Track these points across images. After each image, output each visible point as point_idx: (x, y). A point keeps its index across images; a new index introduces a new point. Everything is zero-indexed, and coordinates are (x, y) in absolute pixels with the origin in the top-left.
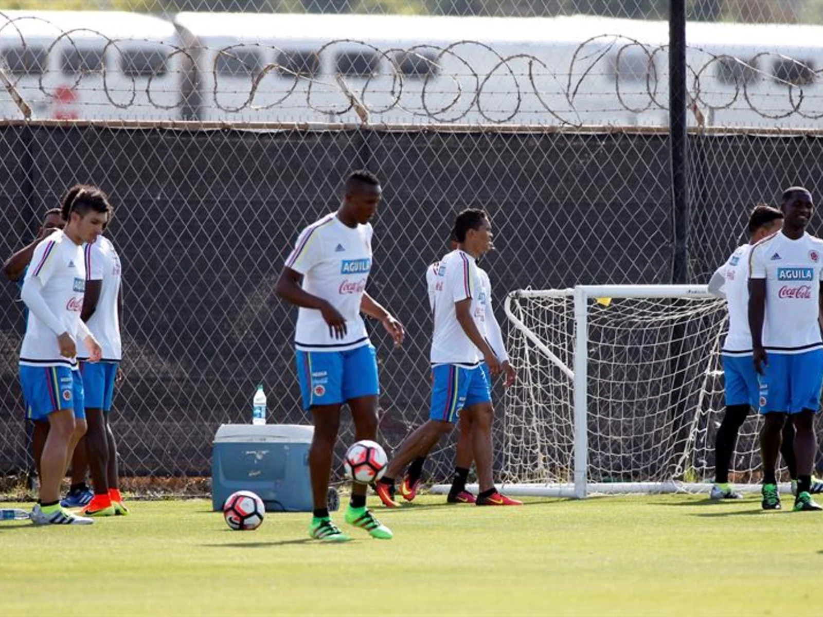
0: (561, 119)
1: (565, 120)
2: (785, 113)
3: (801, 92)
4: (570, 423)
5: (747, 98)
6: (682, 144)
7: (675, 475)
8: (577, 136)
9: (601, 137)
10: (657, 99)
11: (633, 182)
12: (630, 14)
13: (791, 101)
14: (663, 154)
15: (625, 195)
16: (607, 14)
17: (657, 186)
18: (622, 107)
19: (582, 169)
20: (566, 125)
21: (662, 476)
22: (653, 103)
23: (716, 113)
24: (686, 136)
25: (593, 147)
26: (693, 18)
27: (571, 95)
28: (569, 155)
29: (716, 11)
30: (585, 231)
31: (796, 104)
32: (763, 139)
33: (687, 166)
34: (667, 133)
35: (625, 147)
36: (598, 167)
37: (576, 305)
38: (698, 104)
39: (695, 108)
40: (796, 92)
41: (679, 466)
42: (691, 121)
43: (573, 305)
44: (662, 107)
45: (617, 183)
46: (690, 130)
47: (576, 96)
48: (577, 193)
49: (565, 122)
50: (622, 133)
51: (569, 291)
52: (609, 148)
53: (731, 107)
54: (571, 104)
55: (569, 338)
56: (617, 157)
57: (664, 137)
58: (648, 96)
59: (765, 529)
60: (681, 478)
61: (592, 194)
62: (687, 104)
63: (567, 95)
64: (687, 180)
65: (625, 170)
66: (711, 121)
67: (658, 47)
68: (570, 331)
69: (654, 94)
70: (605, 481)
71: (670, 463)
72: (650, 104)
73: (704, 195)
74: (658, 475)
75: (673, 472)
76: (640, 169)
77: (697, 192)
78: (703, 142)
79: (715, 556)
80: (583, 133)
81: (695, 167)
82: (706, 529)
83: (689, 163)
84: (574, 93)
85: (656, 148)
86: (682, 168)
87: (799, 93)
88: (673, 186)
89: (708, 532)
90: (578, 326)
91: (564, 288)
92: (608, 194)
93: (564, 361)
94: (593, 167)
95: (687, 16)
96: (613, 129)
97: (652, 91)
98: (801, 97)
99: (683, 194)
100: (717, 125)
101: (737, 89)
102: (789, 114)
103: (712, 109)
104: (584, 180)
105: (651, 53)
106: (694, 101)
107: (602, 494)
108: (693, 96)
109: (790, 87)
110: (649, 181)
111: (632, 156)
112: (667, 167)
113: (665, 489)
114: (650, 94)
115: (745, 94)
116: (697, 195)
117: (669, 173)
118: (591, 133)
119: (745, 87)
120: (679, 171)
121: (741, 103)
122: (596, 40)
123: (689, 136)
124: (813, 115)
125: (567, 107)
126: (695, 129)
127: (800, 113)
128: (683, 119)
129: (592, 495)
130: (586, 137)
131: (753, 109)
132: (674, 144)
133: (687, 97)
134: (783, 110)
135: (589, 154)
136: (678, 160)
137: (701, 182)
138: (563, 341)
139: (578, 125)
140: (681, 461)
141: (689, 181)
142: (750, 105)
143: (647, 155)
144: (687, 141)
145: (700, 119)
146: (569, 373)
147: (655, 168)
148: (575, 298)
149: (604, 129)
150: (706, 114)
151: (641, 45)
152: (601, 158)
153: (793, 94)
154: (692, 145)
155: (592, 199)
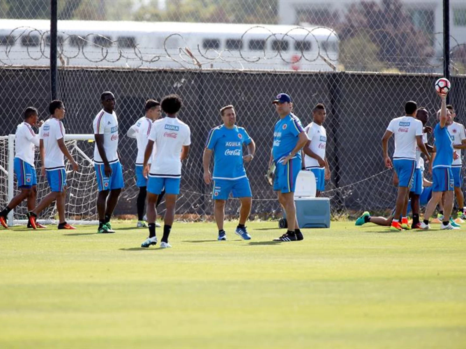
0: (3, 63)
1: (5, 63)
2: (100, 60)
3: (107, 51)
4: (6, 194)
5: (83, 54)
6: (55, 73)
7: (50, 216)
8: (11, 70)
9: (21, 70)
10: (44, 54)
11: (34, 90)
12: (27, 17)
13: (103, 55)
14: (47, 78)
15: (31, 96)
16: (18, 18)
17: (44, 91)
18: (29, 57)
19: (12, 84)
20: (5, 65)
21: (45, 217)
22: (43, 56)
23: (70, 60)
24: (57, 71)
25: (17, 75)
26: (60, 19)
27: (7, 52)
28: (7, 79)
29: (69, 15)
30: (14, 111)
31: (104, 56)
32: (92, 71)
33: (57, 83)
34: (49, 69)
35: (31, 75)
36: (19, 83)
37: (9, 143)
38: (62, 56)
39: (61, 58)
40: (105, 51)
41: (53, 213)
42: (59, 63)
43: (8, 143)
44: (47, 58)
45: (27, 90)
46: (59, 67)
47: (10, 53)
48: (10, 95)
49: (5, 64)
50: (29, 69)
51: (6, 137)
52: (24, 75)
53: (77, 57)
54: (7, 56)
55: (6, 157)
56: (28, 79)
57: (47, 70)
58: (41, 53)
59: (91, 240)
60: (53, 218)
61: (17, 95)
62: (57, 56)
63: (6, 52)
64: (57, 89)
65: (31, 85)
66: (68, 63)
67: (45, 31)
68: (6, 153)
69: (44, 52)
70: (20, 219)
71: (49, 211)
72: (41, 56)
73: (64, 95)
74: (44, 216)
75: (50, 215)
76: (37, 84)
77: (61, 94)
78: (64, 72)
79: (68, 252)
80: (13, 69)
81: (61, 83)
82: (65, 240)
83: (58, 82)
84: (9, 52)
85: (44, 75)
86: (55, 84)
87: (106, 51)
88: (51, 91)
89: (66, 241)
90: (10, 152)
91: (4, 135)
92: (24, 95)
93: (3, 167)
94: (17, 84)
95: (58, 18)
96: (25, 67)
97: (43, 50)
98: (107, 53)
99: (56, 95)
100: (70, 65)
101: (79, 50)
102: (102, 60)
103: (68, 58)
104: (14, 89)
105: (42, 34)
106: (60, 55)
107: (20, 225)
108: (60, 52)
109: (102, 49)
110: (41, 89)
111: (34, 79)
112: (49, 83)
113: (47, 223)
114: (41, 52)
115: (83, 51)
116: (61, 95)
117: (49, 86)
118: (16, 69)
119: (83, 48)
120: (54, 85)
121: (81, 55)
122: (19, 29)
123: (58, 70)
124: (112, 61)
125: (6, 57)
126: (61, 67)
127: (106, 60)
128: (56, 63)
129: (15, 225)
130: (14, 70)
131: (86, 58)
132: (52, 73)
133: (57, 53)
134: (99, 59)
135: (15, 78)
136: (53, 80)
137: (63, 90)
138: (3, 158)
139: (11, 65)
140: (53, 210)
141: (58, 90)
142: (85, 56)
143: (40, 78)
144: (57, 72)
145: (63, 62)
146: (6, 172)
147: (43, 84)
148: (9, 140)
149: (22, 67)
150: (65, 60)
151: (38, 31)
152: (21, 79)
153: (103, 52)
154: (60, 74)
155: (17, 97)
